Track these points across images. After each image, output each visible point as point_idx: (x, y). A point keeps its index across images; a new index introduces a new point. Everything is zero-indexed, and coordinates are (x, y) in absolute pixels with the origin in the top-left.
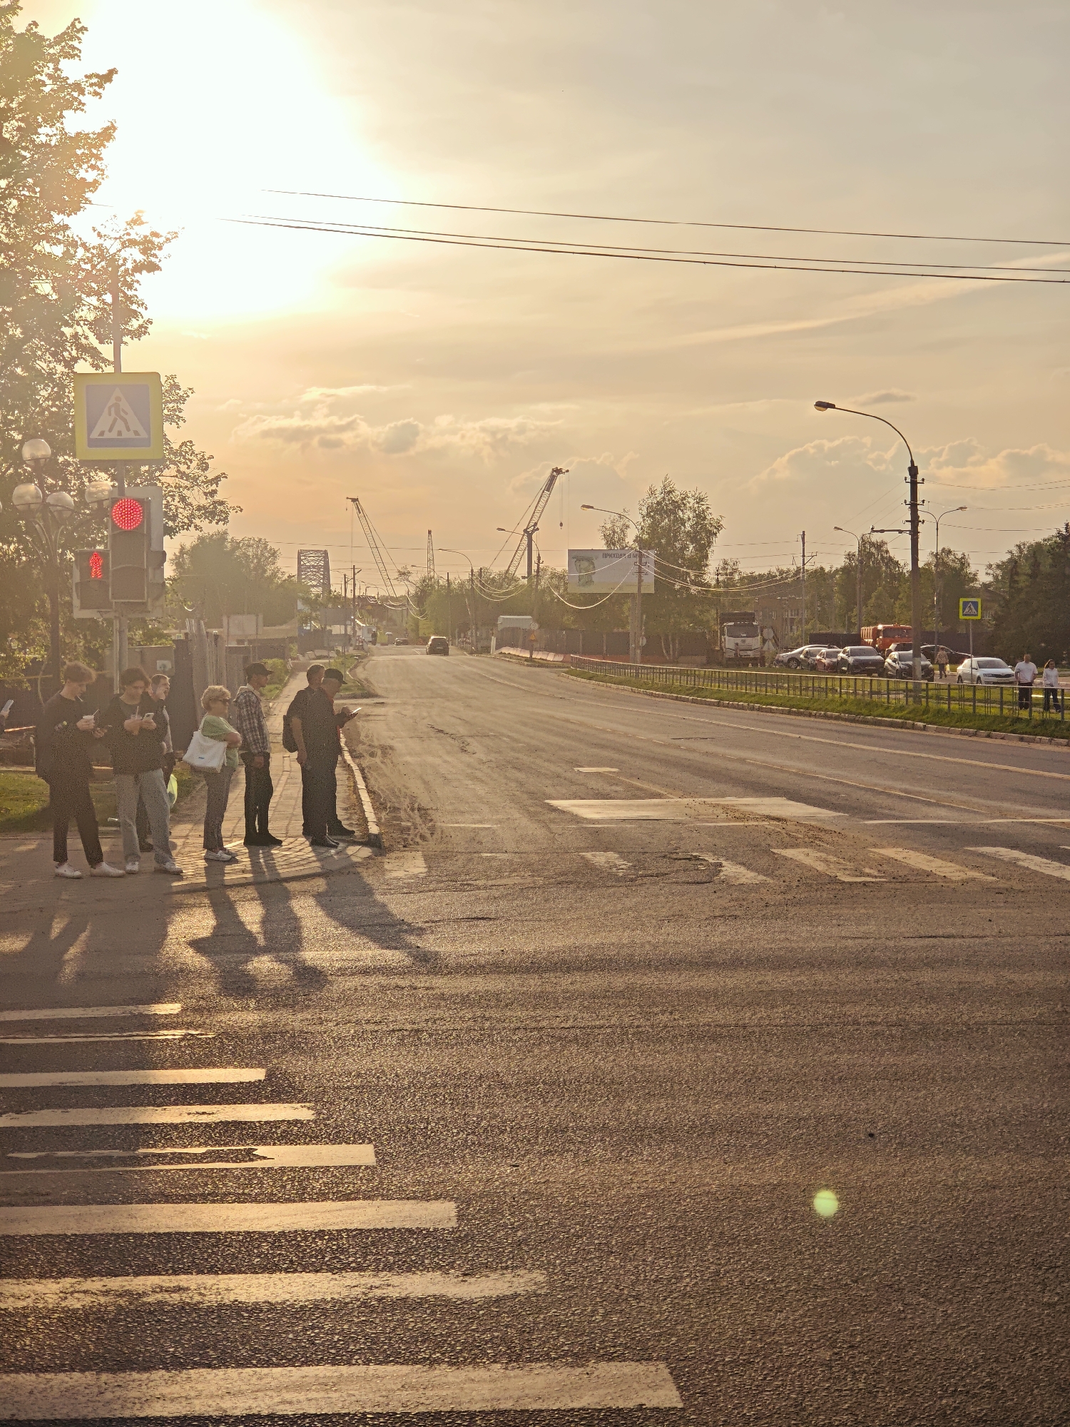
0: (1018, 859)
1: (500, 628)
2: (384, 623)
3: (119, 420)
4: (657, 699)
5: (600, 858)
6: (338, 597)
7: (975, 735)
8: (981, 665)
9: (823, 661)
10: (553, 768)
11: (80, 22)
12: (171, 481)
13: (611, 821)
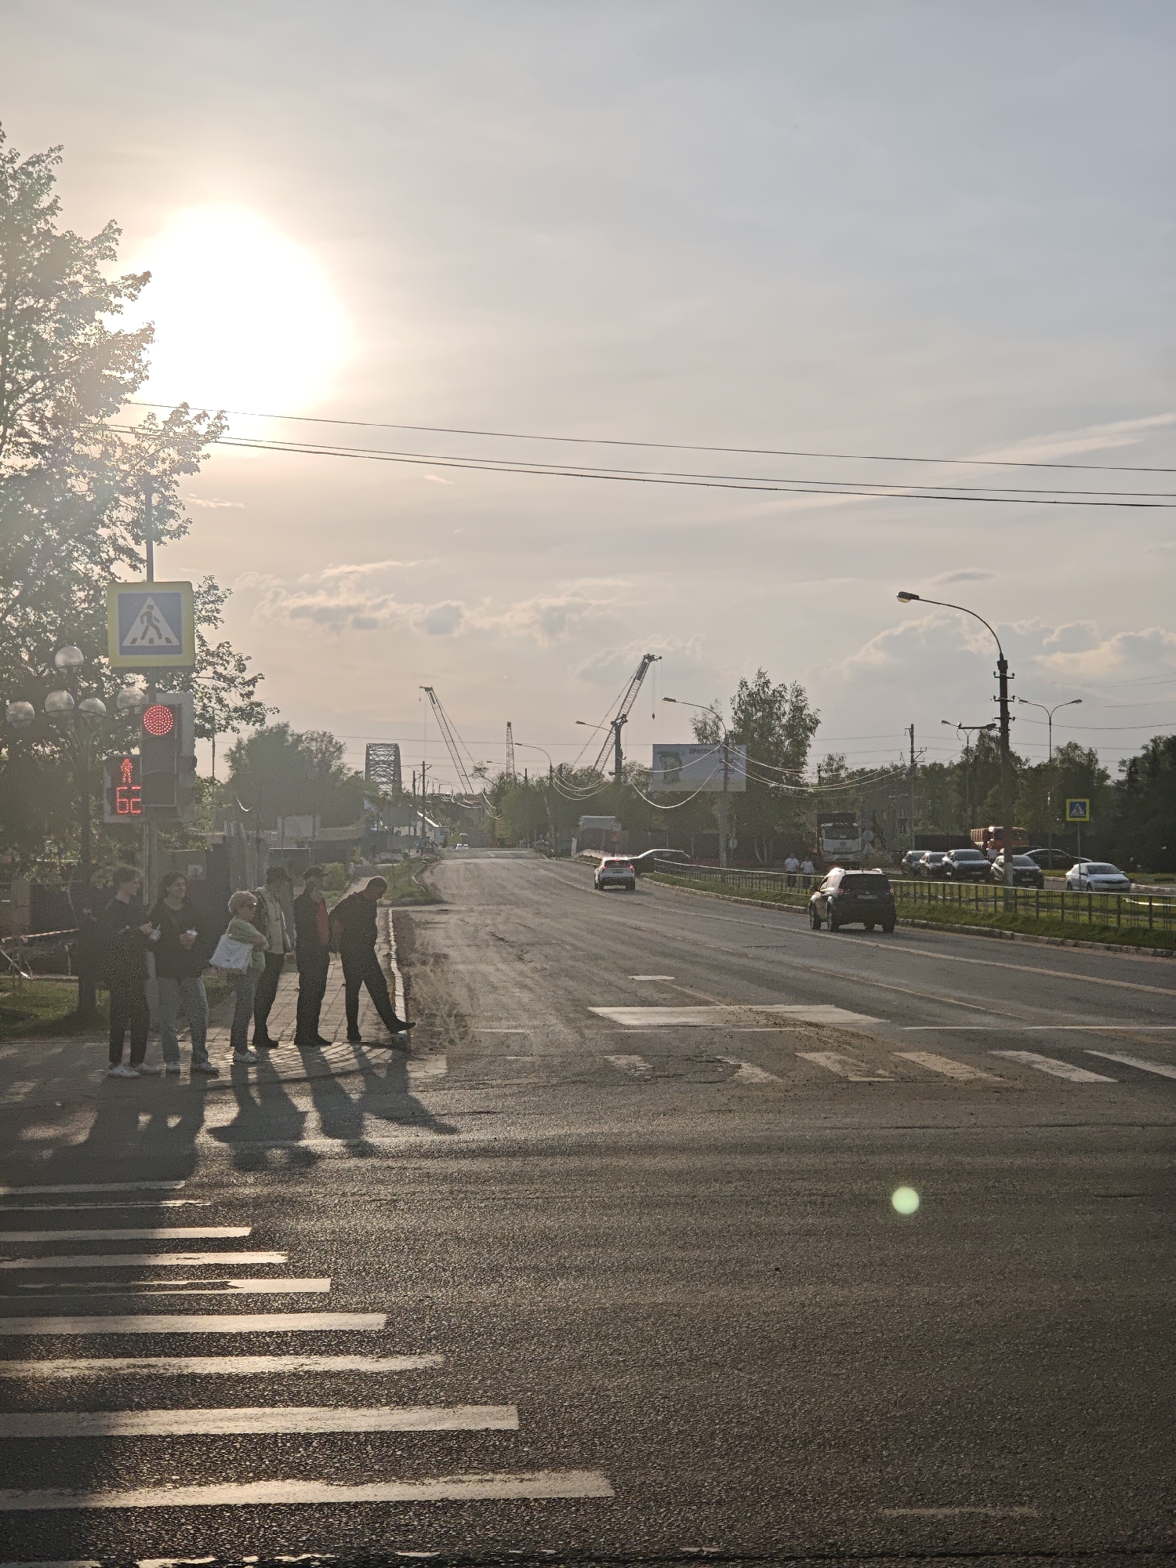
0: (1033, 1062)
1: (581, 829)
2: (458, 823)
3: (151, 628)
4: (742, 906)
5: (622, 1061)
6: (407, 796)
7: (1062, 944)
8: (1092, 871)
9: (927, 865)
10: (607, 976)
11: (116, 223)
12: (209, 683)
13: (649, 1026)
